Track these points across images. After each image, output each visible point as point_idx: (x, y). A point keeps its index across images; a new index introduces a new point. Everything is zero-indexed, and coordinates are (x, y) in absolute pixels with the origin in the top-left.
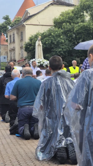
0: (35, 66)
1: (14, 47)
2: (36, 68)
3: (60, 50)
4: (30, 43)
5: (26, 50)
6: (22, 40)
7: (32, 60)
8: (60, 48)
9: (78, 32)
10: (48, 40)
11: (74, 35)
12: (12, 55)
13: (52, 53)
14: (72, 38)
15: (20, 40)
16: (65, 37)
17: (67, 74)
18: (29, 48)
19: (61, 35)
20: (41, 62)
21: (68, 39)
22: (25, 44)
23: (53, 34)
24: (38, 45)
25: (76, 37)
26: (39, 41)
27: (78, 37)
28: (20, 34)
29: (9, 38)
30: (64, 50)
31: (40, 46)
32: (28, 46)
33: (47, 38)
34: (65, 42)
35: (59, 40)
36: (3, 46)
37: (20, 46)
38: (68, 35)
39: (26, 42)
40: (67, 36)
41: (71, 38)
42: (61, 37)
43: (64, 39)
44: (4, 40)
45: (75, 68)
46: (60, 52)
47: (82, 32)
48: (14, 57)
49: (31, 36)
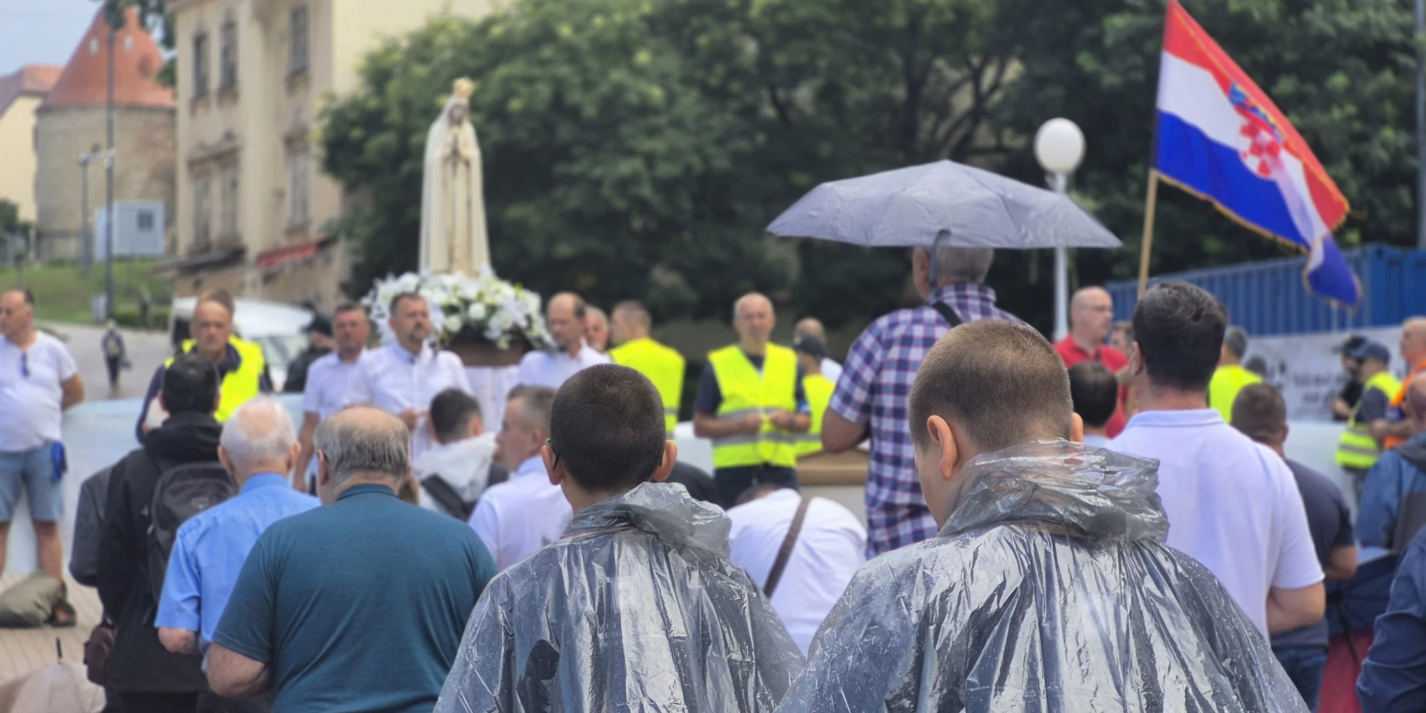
0: (419, 334)
1: (229, 136)
2: (427, 352)
3: (626, 167)
4: (373, 103)
5: (332, 165)
6: (298, 76)
7: (388, 288)
8: (630, 153)
9: (783, 18)
10: (529, 81)
11: (750, 48)
12: (215, 205)
13: (559, 193)
14: (735, 73)
15: (283, 71)
16: (672, 62)
17: (699, 520)
18: (358, 147)
19: (641, 44)
20: (467, 303)
21: (700, 74)
22: (323, 113)
23: (565, 31)
24: (446, 160)
25: (764, 62)
26: (455, 122)
27: (780, 59)
28: (283, 21)
29: (183, 52)
30: (666, 170)
31: (461, 168)
32: (356, 133)
33: (517, 67)
34: (671, 99)
35: (619, 89)
36: (136, 122)
37: (286, 126)
38: (703, 41)
39: (331, 97)
40: (690, 51)
41: (720, 70)
42: (643, 57)
43: (663, 79)
44: (144, 66)
45: (757, 361)
46: (625, 184)
47: (821, 24)
48: (232, 216)
49: (376, 45)
